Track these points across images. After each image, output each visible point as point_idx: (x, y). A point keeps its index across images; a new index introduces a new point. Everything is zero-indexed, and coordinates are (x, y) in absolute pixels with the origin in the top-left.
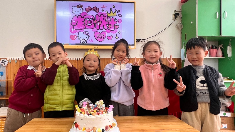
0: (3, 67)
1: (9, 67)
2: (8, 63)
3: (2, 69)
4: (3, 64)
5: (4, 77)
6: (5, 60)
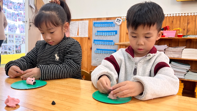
0: (117, 26)
1: (122, 25)
2: (122, 22)
3: (116, 28)
4: (118, 23)
5: (118, 36)
6: (119, 19)
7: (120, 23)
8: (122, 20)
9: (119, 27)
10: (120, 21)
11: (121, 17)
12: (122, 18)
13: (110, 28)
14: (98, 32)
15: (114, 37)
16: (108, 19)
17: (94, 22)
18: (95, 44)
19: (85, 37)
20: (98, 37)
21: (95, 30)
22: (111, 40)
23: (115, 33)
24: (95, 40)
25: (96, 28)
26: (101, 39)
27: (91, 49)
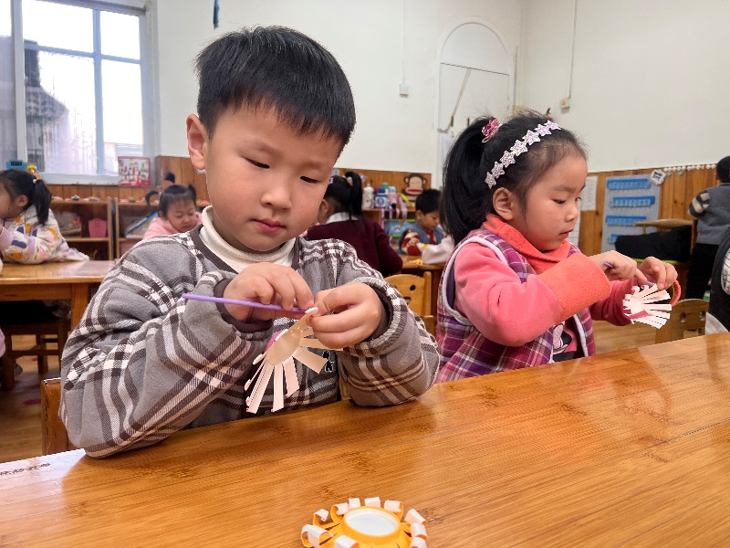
0: (655, 187)
1: (666, 186)
2: (665, 179)
3: (654, 192)
4: (655, 180)
5: (656, 207)
6: (659, 172)
7: (661, 179)
8: (664, 175)
9: (659, 188)
10: (660, 175)
11: (662, 169)
12: (666, 169)
13: (640, 191)
14: (615, 199)
15: (648, 209)
16: (636, 172)
17: (608, 178)
18: (609, 225)
19: (590, 212)
20: (615, 209)
21: (609, 196)
22: (642, 215)
23: (649, 201)
24: (608, 217)
25: (612, 192)
26: (622, 215)
27: (601, 234)
